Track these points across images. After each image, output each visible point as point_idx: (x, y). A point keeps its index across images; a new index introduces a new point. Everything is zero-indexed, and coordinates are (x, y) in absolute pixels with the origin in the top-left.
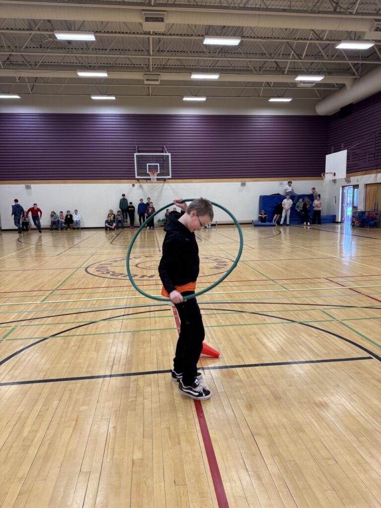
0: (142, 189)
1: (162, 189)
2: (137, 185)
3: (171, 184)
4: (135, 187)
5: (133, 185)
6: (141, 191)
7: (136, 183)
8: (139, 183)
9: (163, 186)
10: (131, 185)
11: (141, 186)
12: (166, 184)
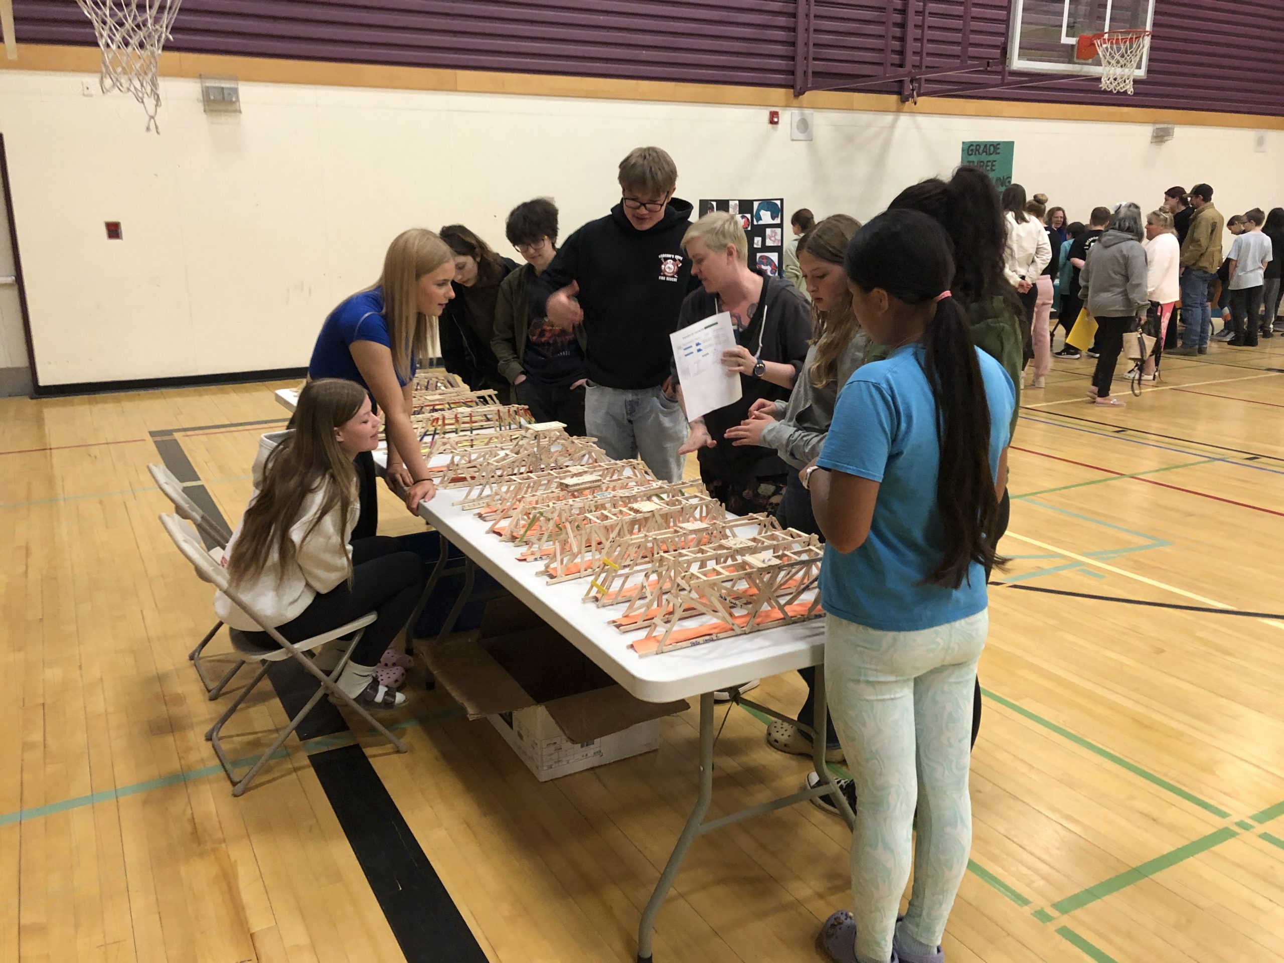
0: (810, 139)
1: (887, 143)
2: (788, 117)
3: (920, 119)
4: (780, 126)
5: (773, 119)
6: (801, 147)
7: (788, 106)
8: (800, 107)
9: (893, 126)
10: (765, 114)
11: (804, 125)
12: (904, 119)
